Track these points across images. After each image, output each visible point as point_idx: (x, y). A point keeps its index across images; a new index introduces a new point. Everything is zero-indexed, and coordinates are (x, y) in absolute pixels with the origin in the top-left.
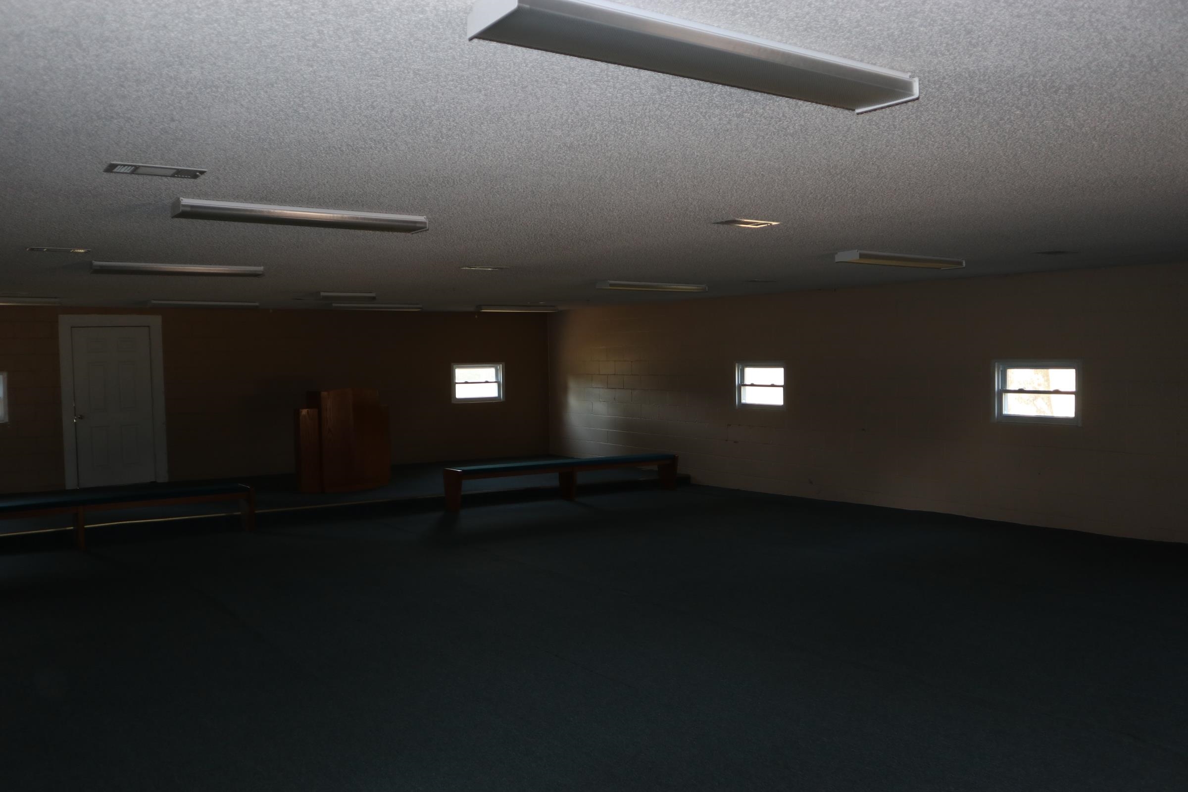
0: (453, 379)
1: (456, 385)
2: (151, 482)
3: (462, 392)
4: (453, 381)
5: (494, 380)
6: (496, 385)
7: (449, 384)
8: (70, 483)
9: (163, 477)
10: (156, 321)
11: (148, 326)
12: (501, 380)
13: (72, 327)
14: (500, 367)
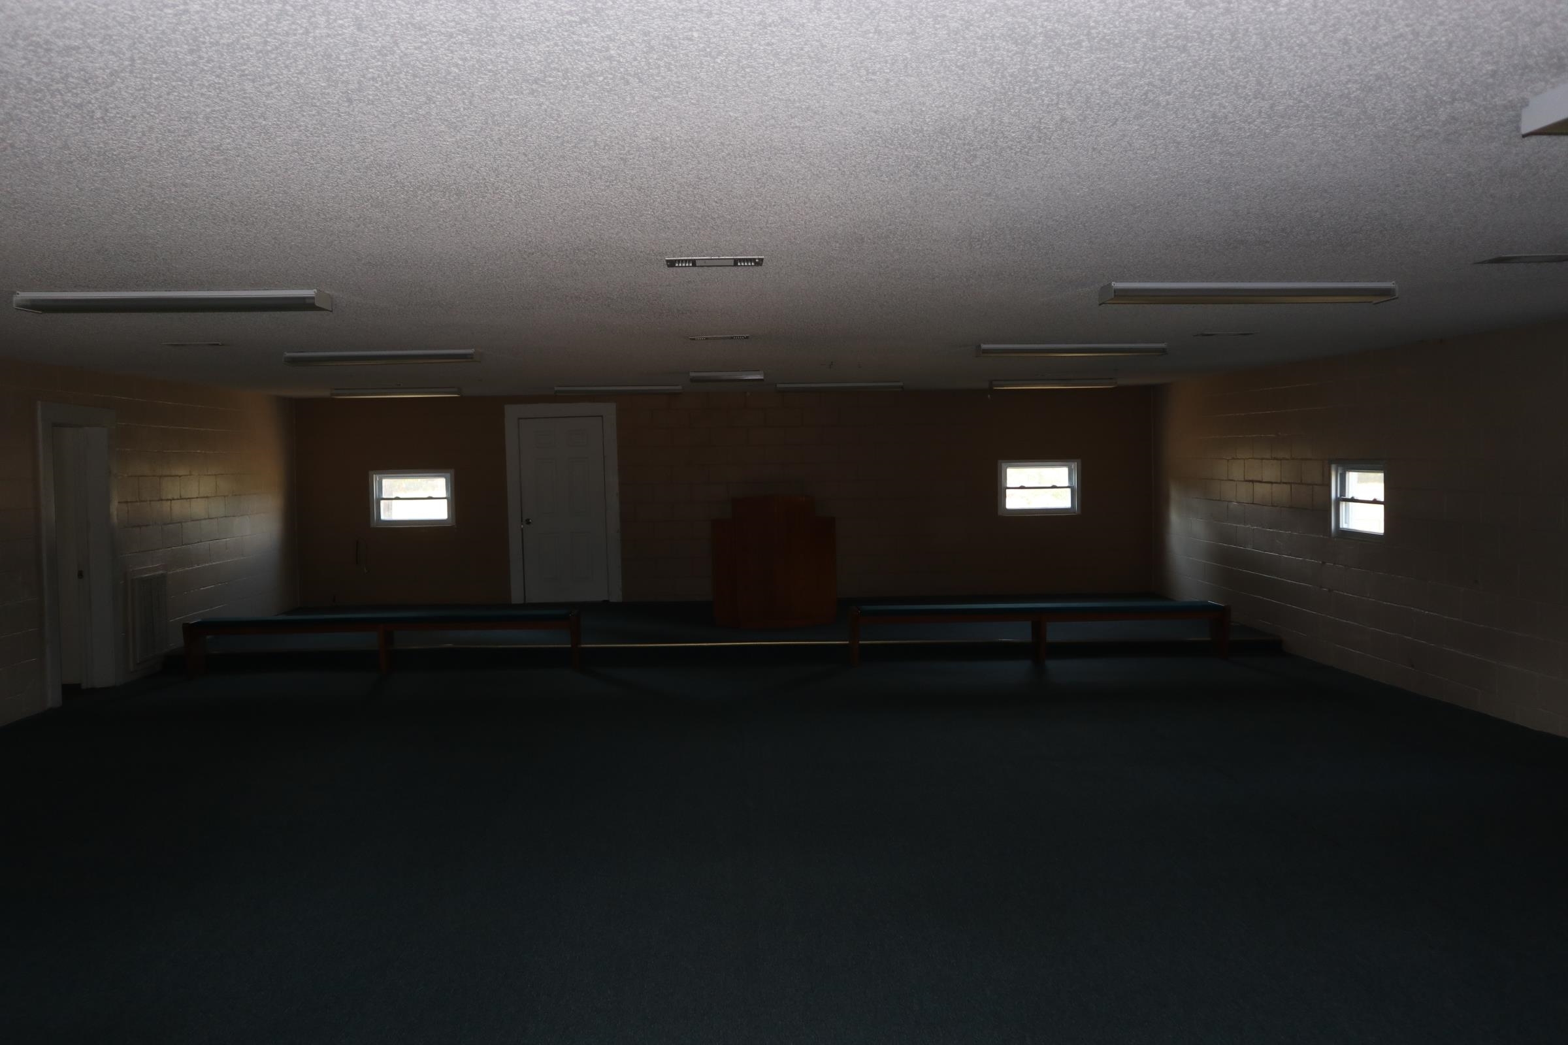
0: (1001, 481)
1: (1007, 490)
2: (604, 601)
3: (1015, 501)
4: (1001, 485)
5: (1067, 484)
6: (1069, 490)
7: (996, 489)
8: (516, 597)
9: (616, 597)
10: (609, 410)
11: (602, 416)
12: (1075, 484)
13: (519, 419)
14: (1074, 465)
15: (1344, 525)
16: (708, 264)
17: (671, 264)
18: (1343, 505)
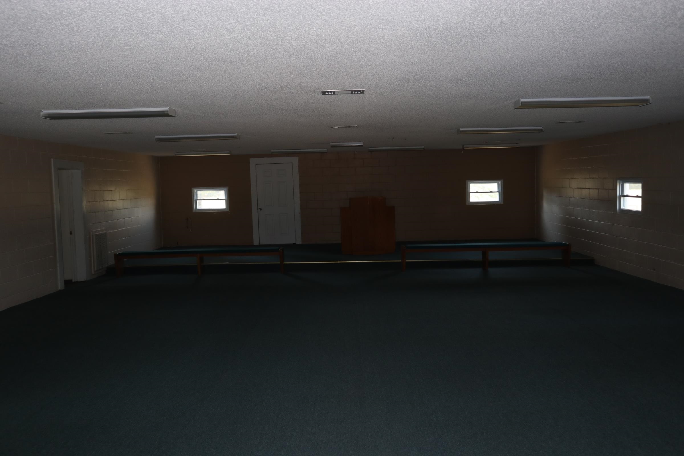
0: (467, 190)
1: (470, 193)
2: (294, 244)
5: (497, 191)
6: (498, 193)
7: (465, 193)
8: (256, 243)
9: (299, 242)
10: (295, 160)
11: (292, 163)
12: (501, 190)
13: (256, 164)
14: (500, 182)
15: (623, 207)
16: (340, 93)
17: (324, 93)
18: (622, 198)
